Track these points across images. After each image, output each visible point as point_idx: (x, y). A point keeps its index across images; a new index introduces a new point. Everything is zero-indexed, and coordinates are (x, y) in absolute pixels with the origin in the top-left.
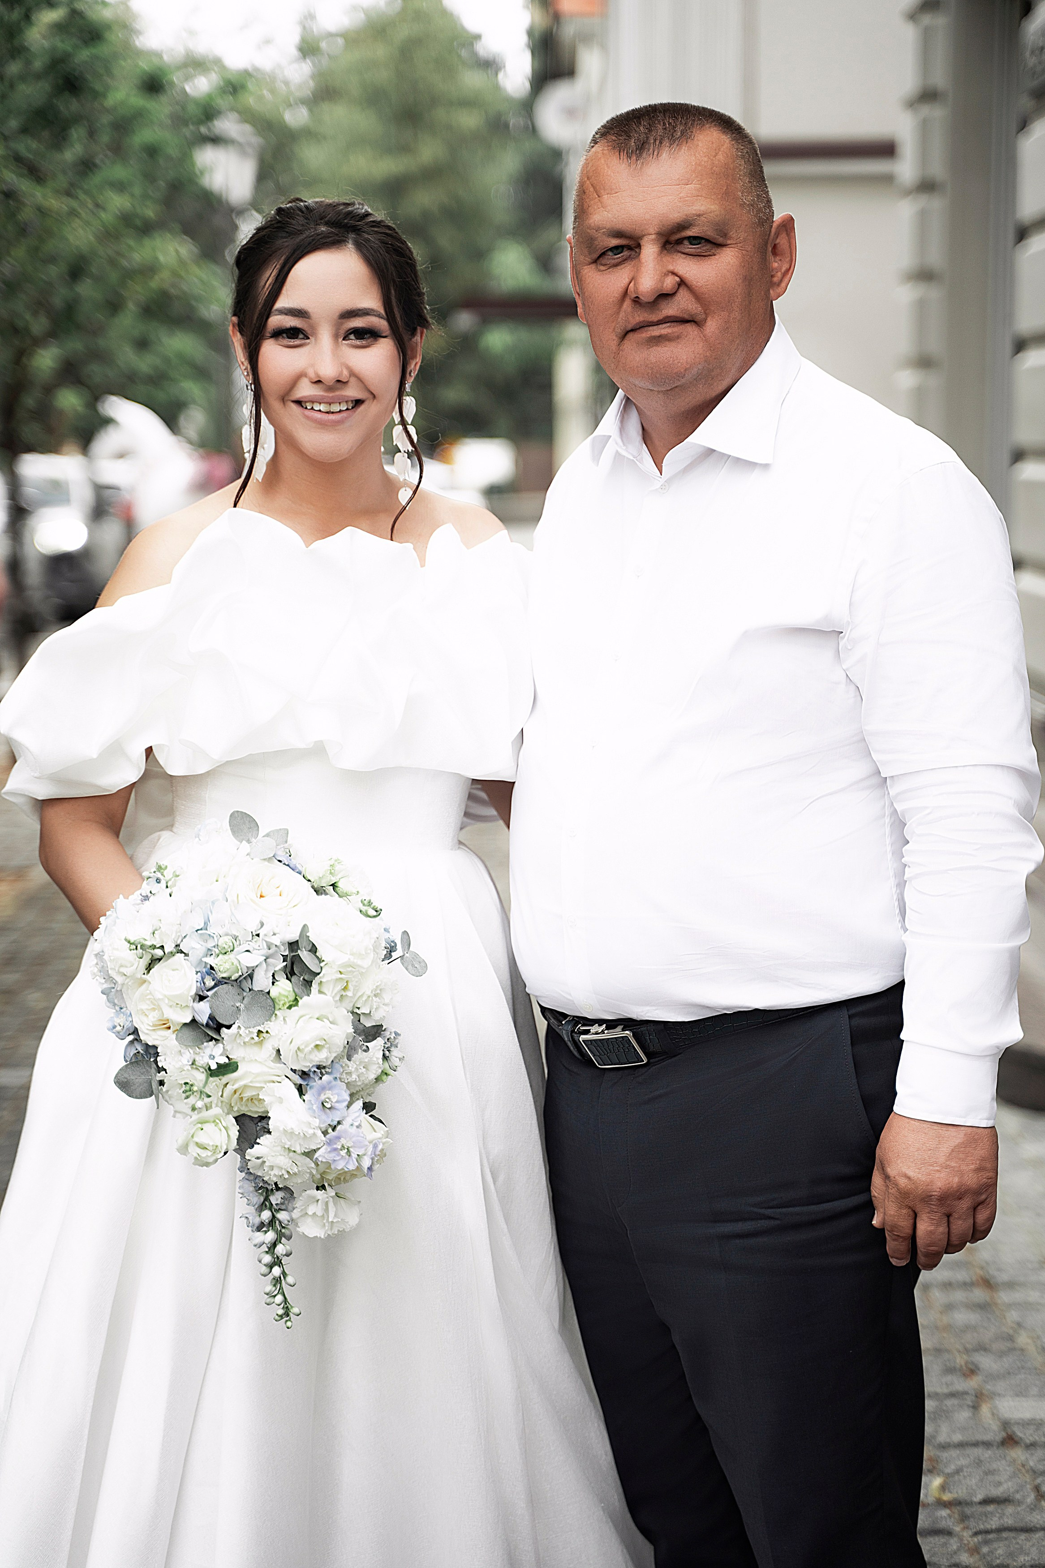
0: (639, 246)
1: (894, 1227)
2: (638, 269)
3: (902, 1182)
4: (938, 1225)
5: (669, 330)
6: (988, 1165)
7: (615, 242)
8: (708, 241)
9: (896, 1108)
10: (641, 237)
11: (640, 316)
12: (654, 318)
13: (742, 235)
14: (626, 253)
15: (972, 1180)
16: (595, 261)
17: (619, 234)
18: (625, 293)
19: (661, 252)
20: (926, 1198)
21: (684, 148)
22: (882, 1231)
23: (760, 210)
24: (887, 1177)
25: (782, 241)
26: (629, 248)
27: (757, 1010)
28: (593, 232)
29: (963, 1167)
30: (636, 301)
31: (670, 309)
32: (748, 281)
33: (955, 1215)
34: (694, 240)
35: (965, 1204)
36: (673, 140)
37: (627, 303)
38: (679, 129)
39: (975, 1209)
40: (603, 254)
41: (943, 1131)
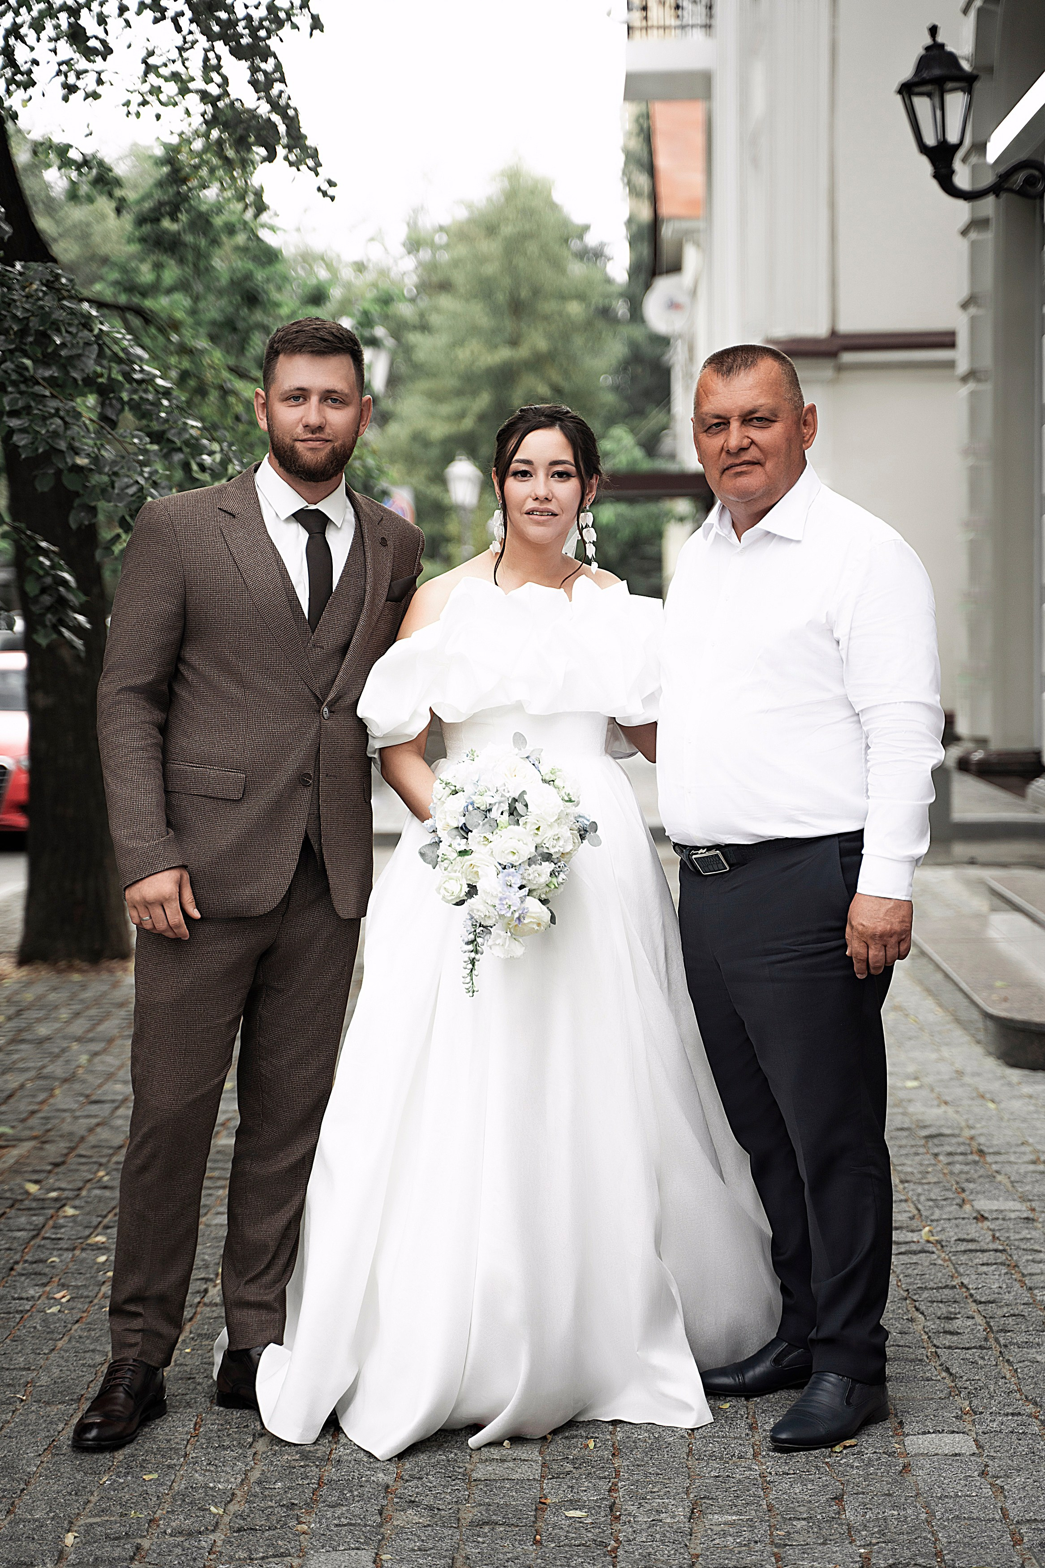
0: (729, 423)
1: (858, 953)
2: (728, 435)
3: (860, 928)
4: (879, 951)
5: (746, 469)
6: (907, 920)
7: (716, 421)
8: (767, 419)
9: (858, 890)
10: (730, 418)
11: (731, 461)
12: (737, 461)
13: (785, 416)
14: (722, 426)
15: (897, 927)
16: (706, 431)
17: (718, 417)
18: (722, 448)
19: (741, 426)
20: (873, 936)
21: (753, 370)
22: (851, 958)
23: (795, 402)
24: (852, 927)
25: (809, 418)
26: (724, 424)
27: (787, 838)
28: (704, 416)
29: (893, 920)
30: (728, 452)
31: (746, 457)
32: (789, 440)
33: (889, 946)
34: (759, 419)
35: (894, 940)
36: (746, 366)
37: (724, 453)
38: (750, 359)
39: (899, 943)
40: (710, 427)
41: (882, 901)
